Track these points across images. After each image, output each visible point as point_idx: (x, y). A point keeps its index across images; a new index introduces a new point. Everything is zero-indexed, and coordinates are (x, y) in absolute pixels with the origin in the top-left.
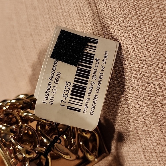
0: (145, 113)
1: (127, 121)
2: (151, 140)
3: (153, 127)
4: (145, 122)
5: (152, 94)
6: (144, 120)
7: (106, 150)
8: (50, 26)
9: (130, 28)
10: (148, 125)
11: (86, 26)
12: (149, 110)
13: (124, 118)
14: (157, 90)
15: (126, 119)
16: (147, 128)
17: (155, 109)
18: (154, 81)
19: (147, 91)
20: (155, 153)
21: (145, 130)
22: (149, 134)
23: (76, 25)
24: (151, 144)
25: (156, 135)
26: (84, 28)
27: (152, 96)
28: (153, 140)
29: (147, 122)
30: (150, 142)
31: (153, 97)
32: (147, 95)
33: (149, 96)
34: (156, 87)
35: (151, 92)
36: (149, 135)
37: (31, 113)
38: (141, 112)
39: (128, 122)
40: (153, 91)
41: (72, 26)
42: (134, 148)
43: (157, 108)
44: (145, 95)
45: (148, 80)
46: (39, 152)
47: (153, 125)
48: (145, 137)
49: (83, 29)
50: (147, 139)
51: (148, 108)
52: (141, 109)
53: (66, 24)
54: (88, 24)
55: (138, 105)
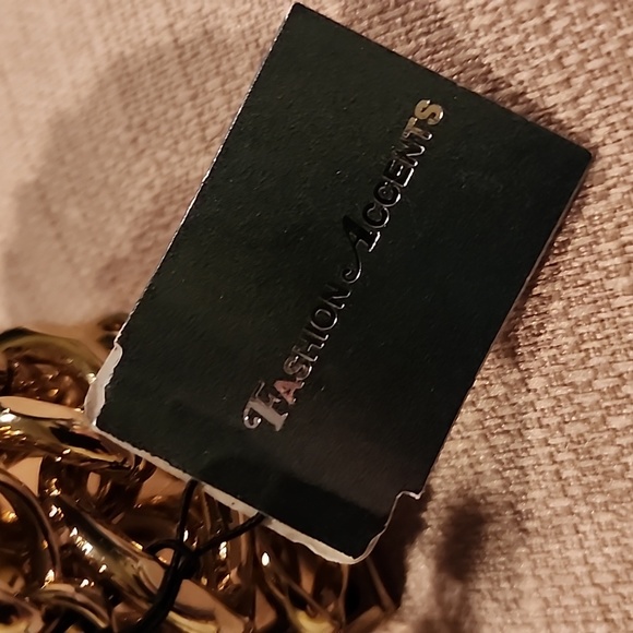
0: (561, 430)
1: (471, 472)
2: (587, 563)
3: (599, 499)
4: (557, 472)
5: (599, 336)
6: (555, 462)
7: (382, 591)
8: (92, 24)
9: (487, 20)
10: (575, 490)
11: (268, 14)
12: (582, 416)
13: (458, 458)
14: (620, 316)
15: (465, 460)
16: (566, 503)
17: (607, 408)
18: (611, 272)
19: (573, 322)
20: (606, 620)
21: (557, 515)
22: (578, 532)
23: (220, 13)
24: (587, 581)
25: (609, 536)
26: (256, 28)
27: (596, 344)
28: (598, 560)
29: (568, 473)
30: (580, 570)
31: (599, 350)
32: (571, 340)
33: (584, 347)
34: (617, 303)
35: (592, 328)
36: (575, 538)
37: (11, 412)
38: (541, 427)
39: (476, 473)
40: (602, 320)
41: (201, 22)
42: (500, 597)
43: (620, 402)
44: (564, 340)
45: (578, 270)
46: (57, 608)
47: (600, 487)
48: (557, 546)
49: (253, 33)
50: (568, 554)
51: (577, 408)
52: (542, 410)
53: (172, 12)
54: (280, 9)
55: (529, 391)
